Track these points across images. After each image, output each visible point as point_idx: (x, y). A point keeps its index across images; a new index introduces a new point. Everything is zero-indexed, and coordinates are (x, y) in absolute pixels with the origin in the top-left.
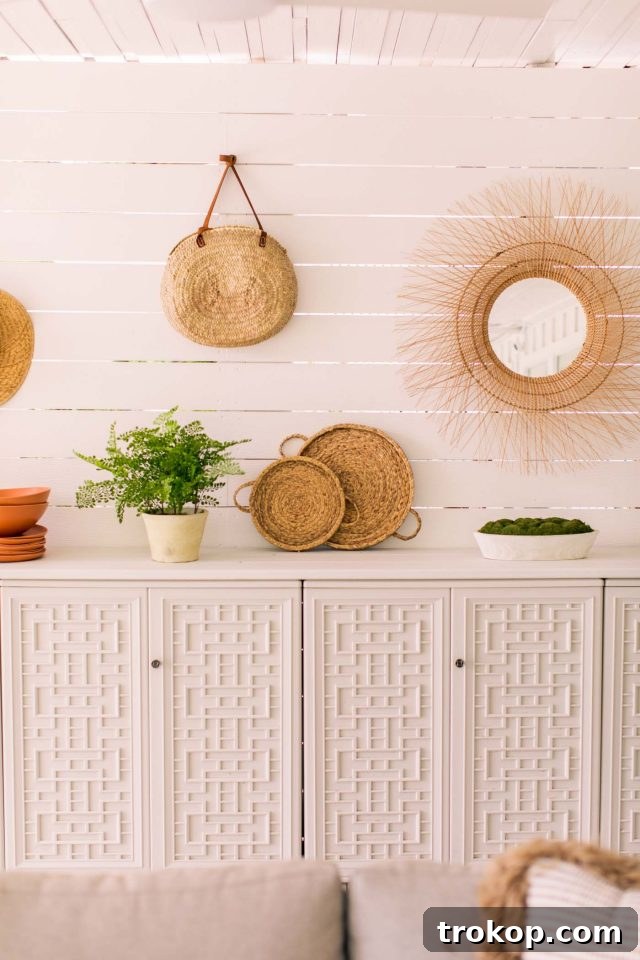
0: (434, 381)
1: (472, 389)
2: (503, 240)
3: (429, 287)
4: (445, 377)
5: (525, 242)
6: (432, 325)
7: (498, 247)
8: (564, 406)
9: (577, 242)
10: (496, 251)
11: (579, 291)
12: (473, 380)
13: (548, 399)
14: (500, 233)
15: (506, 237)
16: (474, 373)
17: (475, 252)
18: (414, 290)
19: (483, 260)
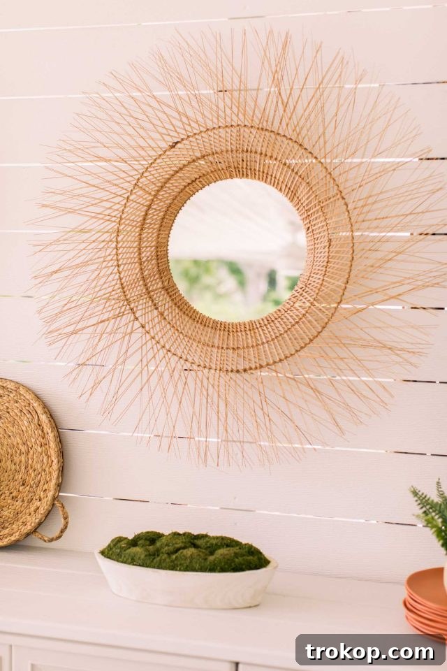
0: (79, 326)
1: (135, 336)
2: (180, 124)
3: (78, 192)
4: (94, 321)
5: (210, 125)
6: (83, 246)
7: (175, 134)
8: (261, 366)
9: (284, 123)
10: (170, 141)
11: (292, 194)
12: (137, 324)
13: (238, 355)
14: (176, 115)
15: (185, 120)
16: (138, 314)
17: (143, 143)
18: (59, 198)
19: (152, 153)
